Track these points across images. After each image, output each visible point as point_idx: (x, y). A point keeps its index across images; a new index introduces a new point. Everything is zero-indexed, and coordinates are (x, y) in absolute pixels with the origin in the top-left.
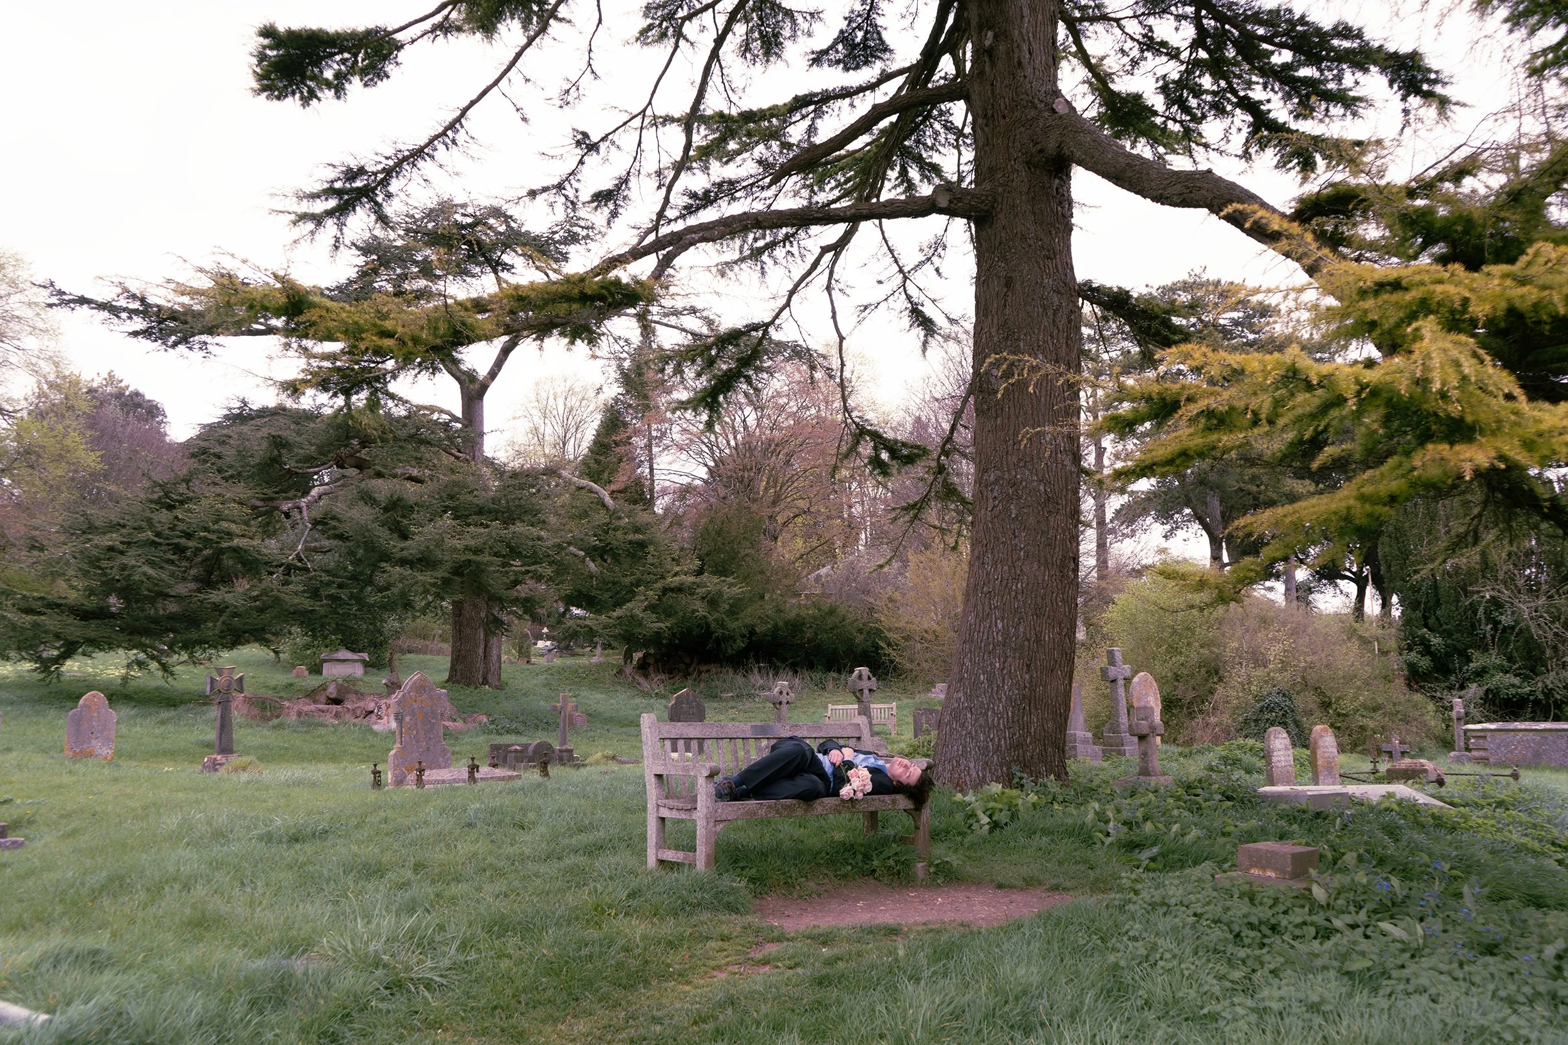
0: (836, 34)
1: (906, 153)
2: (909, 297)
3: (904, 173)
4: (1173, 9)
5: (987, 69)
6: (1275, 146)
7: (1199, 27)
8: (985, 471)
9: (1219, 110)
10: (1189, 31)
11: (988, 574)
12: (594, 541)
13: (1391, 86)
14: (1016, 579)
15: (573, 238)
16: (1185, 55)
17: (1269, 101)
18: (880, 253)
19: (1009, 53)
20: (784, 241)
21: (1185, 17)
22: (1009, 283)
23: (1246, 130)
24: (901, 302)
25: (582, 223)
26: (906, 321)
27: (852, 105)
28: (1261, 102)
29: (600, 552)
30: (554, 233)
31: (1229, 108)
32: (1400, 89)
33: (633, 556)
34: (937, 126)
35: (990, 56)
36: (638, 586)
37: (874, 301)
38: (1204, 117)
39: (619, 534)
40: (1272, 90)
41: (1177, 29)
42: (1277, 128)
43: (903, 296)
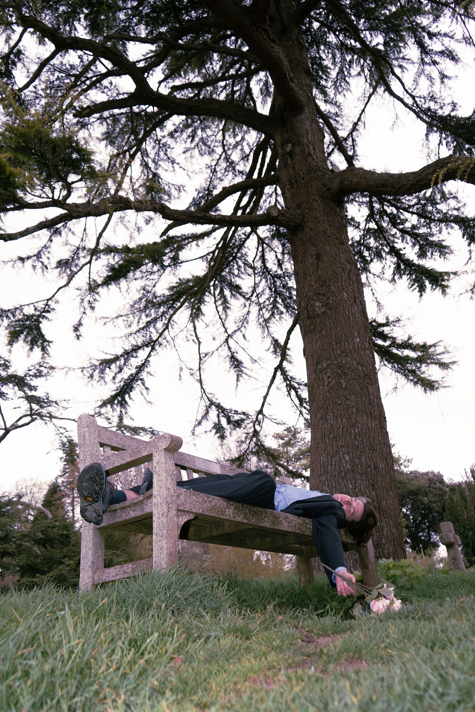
0: (191, 200)
1: (223, 280)
2: (229, 348)
3: (222, 292)
4: (357, 199)
5: (289, 162)
6: (407, 275)
7: (371, 208)
8: (318, 363)
9: (379, 255)
10: (365, 211)
11: (332, 426)
12: (40, 535)
13: (463, 237)
14: (353, 426)
15: (39, 375)
16: (362, 226)
17: (404, 248)
18: (215, 320)
19: (302, 151)
20: (162, 316)
21: (363, 203)
22: (318, 257)
23: (393, 266)
24: (225, 352)
25: (45, 365)
26: (228, 364)
27: (197, 245)
28: (401, 249)
29: (43, 542)
30: (30, 370)
31: (384, 255)
32: (467, 239)
33: (62, 543)
34: (240, 263)
35: (291, 156)
36: (64, 558)
37: (210, 350)
38: (372, 260)
39: (55, 530)
40: (406, 242)
41: (359, 211)
42: (409, 264)
43: (226, 348)
